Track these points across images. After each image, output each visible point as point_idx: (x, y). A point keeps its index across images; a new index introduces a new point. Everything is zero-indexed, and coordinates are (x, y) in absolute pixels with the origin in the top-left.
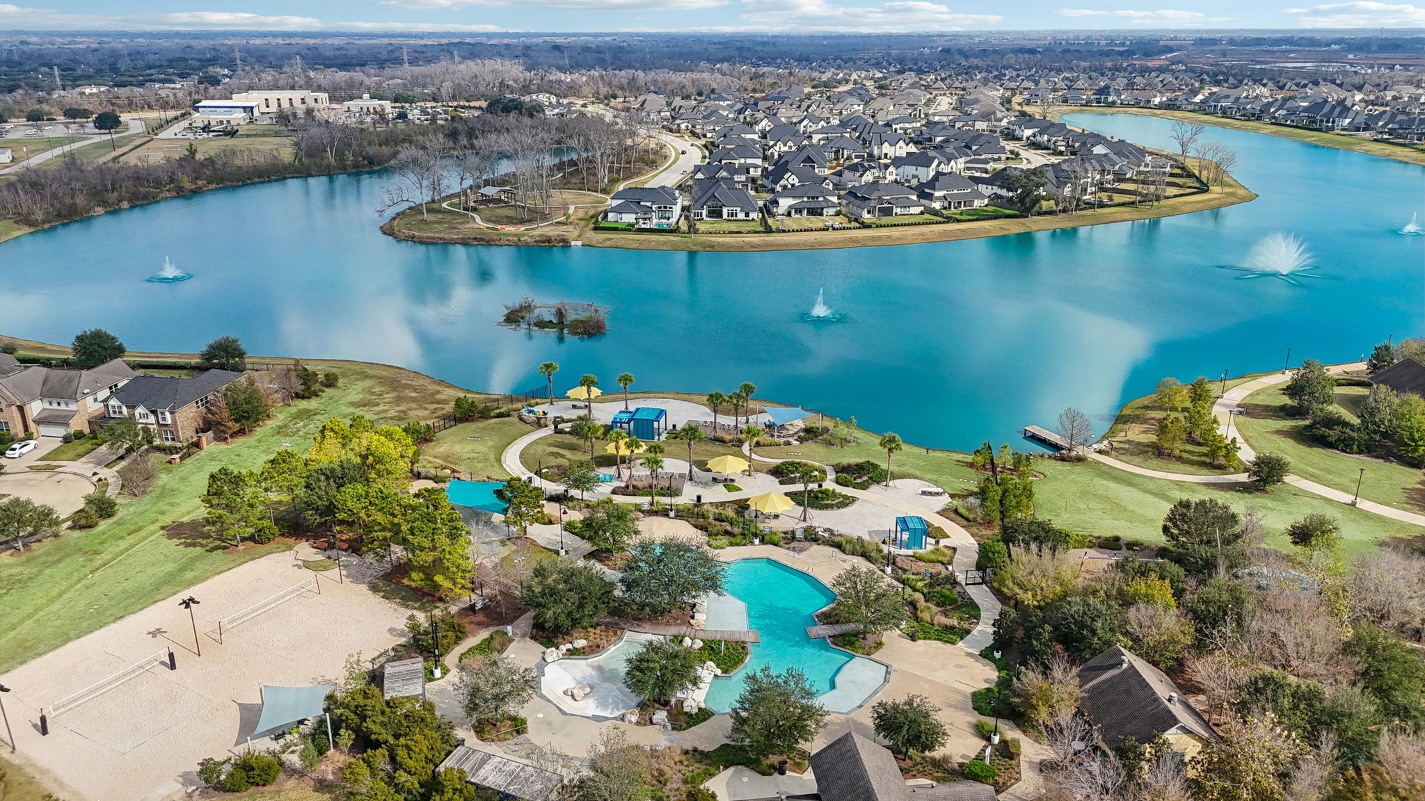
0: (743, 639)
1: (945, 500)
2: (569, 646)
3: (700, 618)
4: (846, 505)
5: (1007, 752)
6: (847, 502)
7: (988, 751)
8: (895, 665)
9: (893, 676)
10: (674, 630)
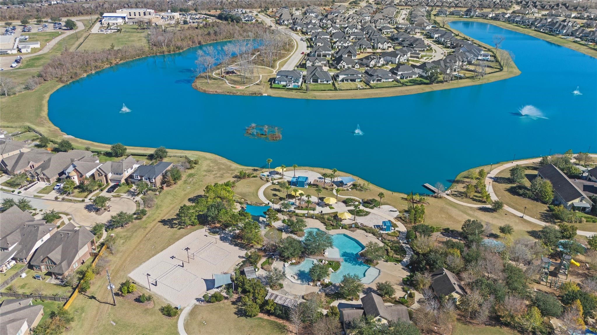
0: (339, 261)
1: (397, 213)
2: (291, 262)
3: (326, 254)
4: (367, 215)
5: (411, 296)
6: (367, 213)
7: (406, 296)
8: (382, 270)
9: (381, 273)
10: (319, 258)
